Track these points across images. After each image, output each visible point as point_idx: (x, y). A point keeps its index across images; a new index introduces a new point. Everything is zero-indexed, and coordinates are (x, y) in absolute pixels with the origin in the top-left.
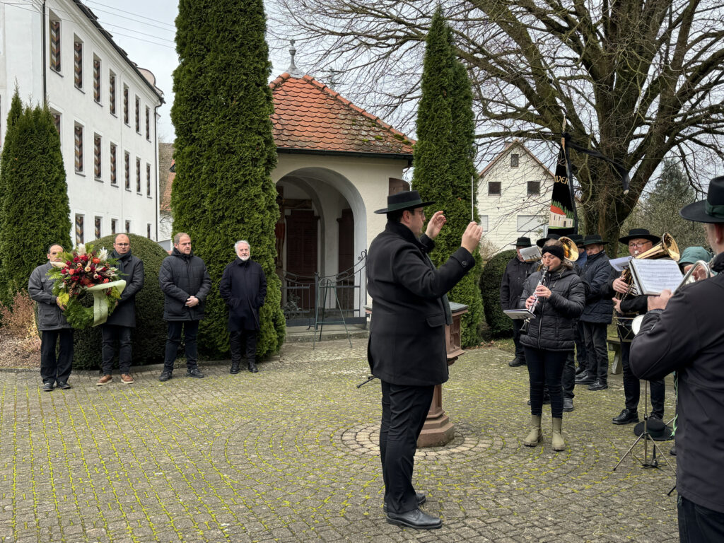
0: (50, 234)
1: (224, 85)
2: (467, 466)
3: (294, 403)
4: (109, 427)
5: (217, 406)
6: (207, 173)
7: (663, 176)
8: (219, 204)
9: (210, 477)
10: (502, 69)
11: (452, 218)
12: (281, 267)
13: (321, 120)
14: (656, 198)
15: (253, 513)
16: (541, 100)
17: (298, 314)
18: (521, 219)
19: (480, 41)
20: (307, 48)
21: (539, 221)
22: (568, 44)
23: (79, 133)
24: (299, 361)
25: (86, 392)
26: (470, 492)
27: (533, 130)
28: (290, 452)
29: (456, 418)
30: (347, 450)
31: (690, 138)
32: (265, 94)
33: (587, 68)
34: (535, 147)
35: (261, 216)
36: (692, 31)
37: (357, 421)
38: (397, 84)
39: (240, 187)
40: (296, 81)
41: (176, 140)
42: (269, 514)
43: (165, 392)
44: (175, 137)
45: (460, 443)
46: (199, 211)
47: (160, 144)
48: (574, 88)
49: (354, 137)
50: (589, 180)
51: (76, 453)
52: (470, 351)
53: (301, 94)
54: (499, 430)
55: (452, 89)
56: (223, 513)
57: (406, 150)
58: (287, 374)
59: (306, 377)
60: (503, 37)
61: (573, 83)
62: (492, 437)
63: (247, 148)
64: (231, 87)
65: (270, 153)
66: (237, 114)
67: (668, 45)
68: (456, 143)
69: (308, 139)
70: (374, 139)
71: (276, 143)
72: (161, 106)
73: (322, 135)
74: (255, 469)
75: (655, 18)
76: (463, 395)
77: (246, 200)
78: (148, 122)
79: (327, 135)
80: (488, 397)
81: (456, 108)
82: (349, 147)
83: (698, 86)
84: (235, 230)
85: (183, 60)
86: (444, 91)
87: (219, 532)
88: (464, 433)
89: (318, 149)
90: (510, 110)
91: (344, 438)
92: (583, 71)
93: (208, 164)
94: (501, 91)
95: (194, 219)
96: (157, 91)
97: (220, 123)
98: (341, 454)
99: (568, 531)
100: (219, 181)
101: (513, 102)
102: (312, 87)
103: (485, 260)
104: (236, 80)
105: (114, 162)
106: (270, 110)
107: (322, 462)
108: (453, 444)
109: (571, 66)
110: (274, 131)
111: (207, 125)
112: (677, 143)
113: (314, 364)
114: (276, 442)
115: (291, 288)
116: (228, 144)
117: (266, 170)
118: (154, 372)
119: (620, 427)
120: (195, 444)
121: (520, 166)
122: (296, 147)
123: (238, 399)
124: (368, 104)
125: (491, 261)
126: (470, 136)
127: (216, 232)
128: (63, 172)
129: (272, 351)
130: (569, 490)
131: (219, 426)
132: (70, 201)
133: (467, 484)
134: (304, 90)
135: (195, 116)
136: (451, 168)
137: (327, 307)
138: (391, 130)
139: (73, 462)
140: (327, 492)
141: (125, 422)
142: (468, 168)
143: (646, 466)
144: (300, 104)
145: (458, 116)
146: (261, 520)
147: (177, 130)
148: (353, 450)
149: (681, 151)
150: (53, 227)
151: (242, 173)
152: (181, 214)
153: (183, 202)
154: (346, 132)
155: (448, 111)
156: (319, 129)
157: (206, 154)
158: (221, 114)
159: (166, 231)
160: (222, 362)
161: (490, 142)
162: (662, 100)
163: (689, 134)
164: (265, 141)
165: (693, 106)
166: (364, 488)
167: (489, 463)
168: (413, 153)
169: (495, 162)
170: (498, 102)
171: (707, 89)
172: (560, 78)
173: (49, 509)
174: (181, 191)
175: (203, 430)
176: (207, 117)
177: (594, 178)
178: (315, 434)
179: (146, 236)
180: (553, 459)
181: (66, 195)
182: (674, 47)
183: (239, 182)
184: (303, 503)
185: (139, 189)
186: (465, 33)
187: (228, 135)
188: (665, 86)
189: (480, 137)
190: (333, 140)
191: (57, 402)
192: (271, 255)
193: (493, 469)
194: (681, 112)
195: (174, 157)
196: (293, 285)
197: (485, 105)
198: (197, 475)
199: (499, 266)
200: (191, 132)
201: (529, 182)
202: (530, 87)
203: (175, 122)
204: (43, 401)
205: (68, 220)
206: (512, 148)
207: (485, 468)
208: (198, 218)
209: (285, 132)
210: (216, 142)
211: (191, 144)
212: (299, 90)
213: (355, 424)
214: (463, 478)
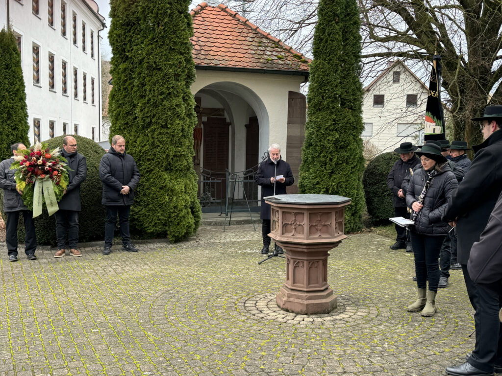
0: (11, 135)
1: (152, 12)
2: (347, 330)
3: (207, 276)
4: (57, 292)
5: (144, 277)
6: (138, 86)
8: (147, 113)
9: (136, 334)
11: (340, 125)
12: (199, 164)
13: (232, 42)
15: (171, 364)
16: (419, 25)
17: (212, 203)
18: (400, 126)
21: (415, 128)
23: (36, 52)
24: (212, 241)
25: (39, 263)
26: (348, 352)
27: (411, 51)
28: (202, 315)
29: (339, 290)
30: (249, 315)
32: (186, 20)
34: (413, 66)
35: (181, 122)
37: (257, 292)
38: (297, 12)
39: (165, 98)
40: (212, 9)
41: (113, 59)
42: (183, 365)
43: (103, 265)
44: (112, 55)
45: (342, 311)
46: (131, 117)
47: (102, 61)
48: (447, 16)
49: (259, 57)
50: (457, 94)
51: (29, 313)
52: (353, 235)
53: (216, 20)
54: (375, 302)
55: (343, 16)
56: (146, 363)
57: (303, 67)
58: (202, 252)
59: (217, 254)
61: (447, 11)
62: (369, 307)
63: (171, 66)
64: (157, 14)
65: (190, 70)
66: (163, 37)
68: (346, 62)
69: (221, 58)
70: (277, 58)
71: (195, 61)
72: (103, 30)
73: (233, 55)
74: (174, 329)
76: (346, 272)
77: (170, 109)
78: (92, 43)
79: (238, 55)
80: (367, 273)
81: (346, 32)
82: (255, 65)
84: (160, 134)
86: (337, 18)
88: (346, 303)
89: (230, 66)
90: (393, 34)
91: (246, 305)
93: (139, 79)
94: (385, 18)
95: (127, 124)
96: (100, 17)
97: (149, 45)
98: (243, 318)
100: (147, 93)
101: (395, 27)
102: (226, 14)
103: (368, 161)
104: (162, 8)
105: (65, 76)
106: (190, 34)
107: (228, 324)
108: (337, 312)
110: (193, 51)
111: (139, 46)
113: (224, 244)
114: (191, 307)
115: (207, 181)
116: (155, 62)
117: (186, 84)
118: (94, 248)
120: (125, 307)
121: (401, 81)
122: (212, 65)
123: (161, 272)
124: (273, 29)
125: (372, 162)
126: (357, 56)
127: (145, 135)
128: (22, 85)
129: (190, 233)
130: (432, 353)
131: (144, 293)
132: (28, 108)
133: (346, 345)
134: (219, 17)
135: (128, 39)
136: (340, 83)
137: (236, 197)
138: (291, 51)
139: (26, 320)
140: (231, 349)
141: (70, 288)
142: (355, 83)
144: (215, 28)
145: (348, 39)
146: (176, 370)
147: (113, 50)
148: (254, 315)
150: (14, 129)
151: (166, 86)
152: (117, 119)
153: (119, 110)
154: (253, 52)
155: (339, 36)
156: (231, 50)
157: (138, 70)
158: (150, 37)
160: (149, 241)
161: (375, 61)
164: (185, 60)
166: (261, 346)
167: (366, 328)
168: (309, 71)
169: (379, 78)
170: (382, 27)
172: (435, 7)
173: (7, 357)
174: (118, 101)
175: (132, 295)
176: (138, 39)
177: (462, 92)
178: (223, 301)
179: (91, 138)
180: (419, 326)
181: (25, 103)
183: (164, 94)
184: (211, 357)
185: (85, 99)
187: (156, 55)
189: (366, 57)
190: (243, 59)
191: (16, 271)
192: (190, 155)
193: (369, 333)
195: (111, 72)
196: (208, 179)
197: (372, 30)
198: (126, 333)
199: (379, 166)
200: (125, 52)
201: (407, 95)
202: (409, 15)
203: (112, 43)
204: (4, 269)
205: (26, 123)
206: (394, 66)
207: (362, 332)
208: (130, 123)
209: (203, 52)
210: (146, 60)
211: (124, 62)
212: (215, 17)
213: (256, 293)
214: (343, 340)
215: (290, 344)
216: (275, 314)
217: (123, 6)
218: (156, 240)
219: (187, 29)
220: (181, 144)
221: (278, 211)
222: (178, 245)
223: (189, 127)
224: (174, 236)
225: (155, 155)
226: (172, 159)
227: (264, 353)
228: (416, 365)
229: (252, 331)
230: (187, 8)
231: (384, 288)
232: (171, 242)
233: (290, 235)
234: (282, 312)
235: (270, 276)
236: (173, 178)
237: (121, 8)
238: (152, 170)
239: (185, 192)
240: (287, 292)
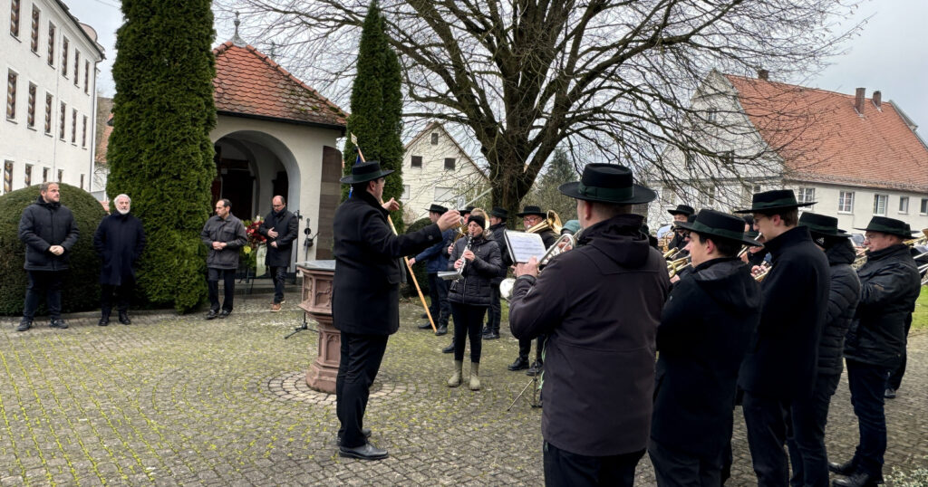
1: (167, 47)
2: (384, 410)
3: (223, 352)
4: (31, 374)
5: (146, 354)
6: (145, 129)
7: (554, 162)
8: (156, 160)
9: (137, 423)
10: (427, 58)
13: (261, 87)
14: (548, 180)
15: (180, 457)
16: (460, 89)
19: (409, 32)
20: (250, 21)
21: (453, 193)
22: (484, 44)
23: (12, 81)
26: (385, 433)
27: (451, 114)
28: (218, 398)
30: (273, 397)
31: (578, 132)
32: (208, 59)
33: (499, 65)
34: (452, 130)
35: (198, 174)
36: (582, 44)
37: (283, 370)
38: (334, 62)
39: (178, 145)
40: (239, 50)
41: (116, 96)
42: (195, 458)
43: (92, 340)
44: (115, 92)
46: (136, 165)
47: (98, 98)
48: (487, 82)
49: (292, 106)
54: (414, 377)
55: (384, 71)
56: (148, 457)
57: (340, 121)
58: (217, 325)
59: (236, 327)
60: (430, 31)
61: (485, 77)
62: (407, 384)
64: (174, 49)
65: (210, 114)
66: (179, 75)
67: (564, 53)
68: (386, 119)
69: (248, 104)
70: (311, 109)
71: (216, 105)
72: (102, 61)
73: (262, 101)
74: (183, 415)
75: (554, 30)
77: (184, 157)
78: (87, 75)
79: (267, 102)
81: (387, 88)
82: (286, 114)
83: (585, 90)
84: (171, 186)
85: (128, 20)
86: (377, 72)
87: (145, 476)
89: (258, 114)
90: (433, 95)
91: (271, 385)
92: (495, 67)
93: (148, 121)
94: (425, 78)
95: (130, 172)
96: (100, 47)
97: (162, 82)
98: (268, 401)
99: (469, 464)
100: (157, 137)
101: (435, 88)
102: (254, 56)
104: (180, 44)
105: (49, 112)
106: (212, 75)
107: (250, 408)
109: (485, 63)
110: (215, 95)
111: (149, 84)
112: (567, 135)
114: (204, 389)
116: (168, 103)
117: (205, 130)
118: (81, 320)
119: (514, 373)
120: (122, 391)
121: (439, 144)
122: (236, 111)
123: (167, 348)
124: (306, 77)
126: (398, 114)
127: (152, 186)
130: (471, 429)
131: (147, 373)
133: (383, 426)
134: (246, 59)
135: (136, 75)
138: (327, 102)
140: (252, 436)
141: (49, 369)
143: (534, 407)
144: (241, 71)
145: (388, 96)
146: (187, 463)
147: (117, 86)
148: (280, 396)
149: (570, 142)
151: (180, 131)
152: (117, 166)
154: (285, 101)
155: (380, 91)
156: (259, 96)
157: (146, 111)
158: (164, 74)
159: (99, 181)
160: (152, 311)
161: (415, 121)
162: (557, 99)
163: (576, 129)
164: (205, 103)
165: (581, 106)
166: (288, 432)
167: (404, 406)
168: (347, 125)
169: (418, 137)
170: (422, 86)
171: (592, 92)
172: (476, 71)
174: (119, 145)
175: (131, 377)
176: (149, 76)
177: (501, 159)
178: (243, 381)
179: (79, 186)
182: (568, 56)
183: (178, 140)
184: (230, 446)
185: (74, 140)
186: (396, 24)
187: (170, 95)
188: (560, 87)
189: (406, 115)
190: (273, 107)
193: (407, 412)
194: (570, 110)
195: (112, 111)
197: (412, 89)
198: (124, 422)
200: (132, 89)
201: (446, 158)
202: (450, 76)
203: (116, 78)
206: (433, 128)
207: (400, 411)
208: (134, 172)
209: (226, 96)
210: (157, 100)
211: (131, 100)
212: (241, 58)
213: (282, 372)
214: (380, 420)
215: (321, 427)
216: (302, 395)
217: (132, 37)
218: (161, 311)
219: (209, 69)
220: (196, 199)
221: (311, 279)
222: (188, 317)
223: (207, 180)
224: (183, 306)
225: (163, 210)
226: (185, 216)
227: (291, 439)
228: (456, 443)
229: (277, 415)
230: (209, 47)
231: (423, 362)
232: (179, 314)
233: (324, 306)
234: (313, 392)
235: (299, 352)
236: (185, 237)
237: (130, 39)
238: (158, 228)
239: (199, 255)
240: (318, 370)
